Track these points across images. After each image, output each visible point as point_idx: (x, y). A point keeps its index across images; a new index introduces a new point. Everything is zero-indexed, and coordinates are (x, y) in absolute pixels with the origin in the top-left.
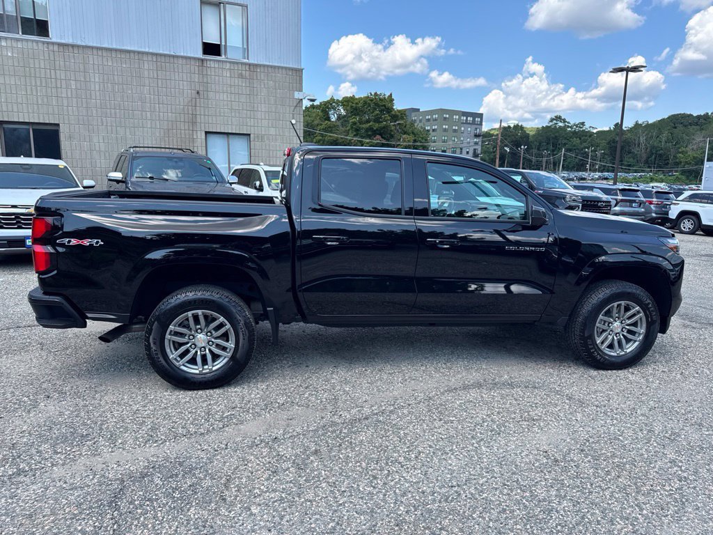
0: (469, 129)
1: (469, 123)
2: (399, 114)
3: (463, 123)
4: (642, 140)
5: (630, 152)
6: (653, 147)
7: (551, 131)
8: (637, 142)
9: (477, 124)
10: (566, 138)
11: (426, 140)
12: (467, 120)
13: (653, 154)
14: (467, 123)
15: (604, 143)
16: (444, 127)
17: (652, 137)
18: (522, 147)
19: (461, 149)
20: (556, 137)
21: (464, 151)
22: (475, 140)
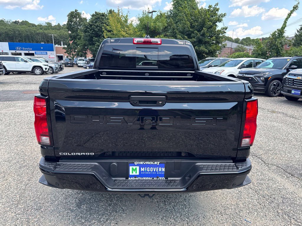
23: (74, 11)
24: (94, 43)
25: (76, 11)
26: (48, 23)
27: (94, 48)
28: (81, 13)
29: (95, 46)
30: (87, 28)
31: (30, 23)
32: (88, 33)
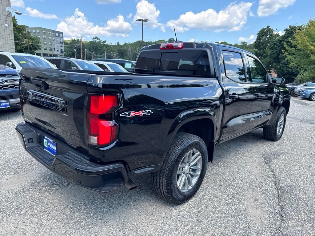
0: (57, 39)
1: (57, 36)
2: (21, 28)
3: (53, 36)
4: (130, 50)
5: (126, 55)
6: (134, 53)
7: (94, 43)
8: (128, 51)
9: (61, 37)
10: (101, 47)
11: (39, 43)
12: (55, 34)
13: (134, 56)
14: (55, 36)
15: (116, 50)
16: (44, 37)
17: (133, 49)
18: (85, 50)
19: (54, 49)
20: (97, 46)
21: (56, 50)
22: (61, 45)
23: (266, 28)
24: (280, 60)
25: (268, 27)
26: (243, 42)
27: (278, 66)
28: (273, 29)
29: (281, 64)
30: (275, 44)
31: (228, 43)
32: (276, 49)
